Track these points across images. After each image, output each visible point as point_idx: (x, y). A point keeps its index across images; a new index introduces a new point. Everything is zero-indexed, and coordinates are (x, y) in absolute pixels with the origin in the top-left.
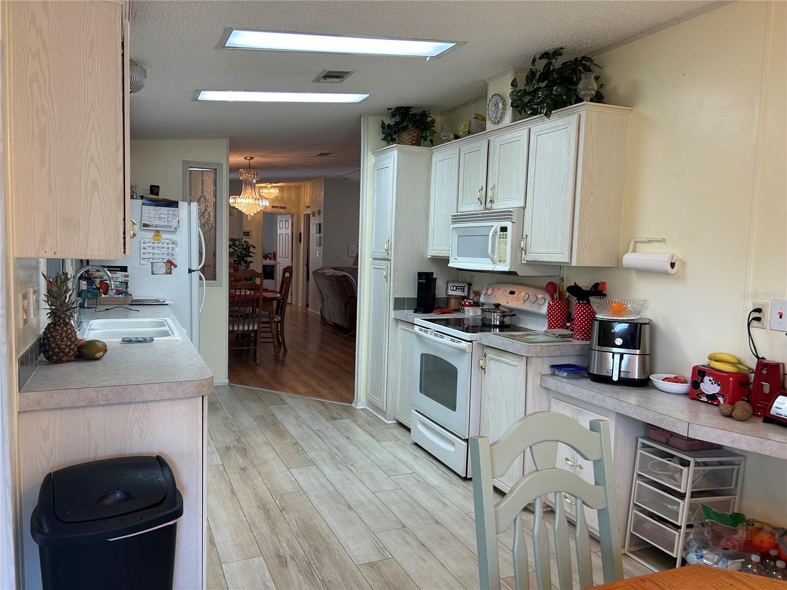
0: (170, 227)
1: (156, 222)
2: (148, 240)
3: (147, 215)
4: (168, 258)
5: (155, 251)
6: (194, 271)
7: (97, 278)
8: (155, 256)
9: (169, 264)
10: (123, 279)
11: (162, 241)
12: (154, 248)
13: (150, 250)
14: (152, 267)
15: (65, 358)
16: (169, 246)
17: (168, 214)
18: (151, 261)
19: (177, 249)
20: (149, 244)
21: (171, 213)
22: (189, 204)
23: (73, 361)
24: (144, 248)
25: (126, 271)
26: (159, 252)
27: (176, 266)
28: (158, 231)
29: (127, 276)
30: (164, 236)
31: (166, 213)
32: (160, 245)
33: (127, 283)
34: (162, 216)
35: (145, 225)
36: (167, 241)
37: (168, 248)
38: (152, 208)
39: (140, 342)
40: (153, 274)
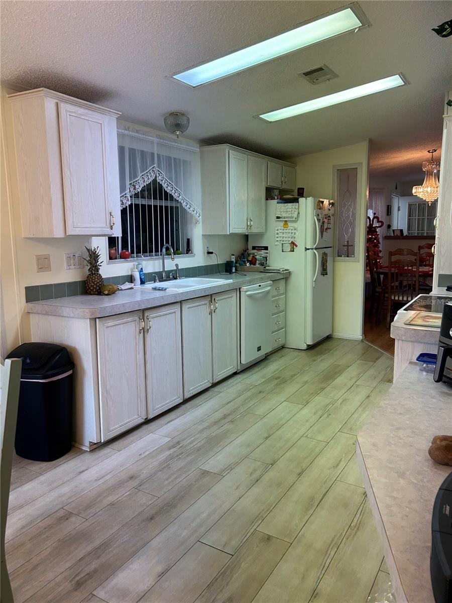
0: (293, 217)
1: (284, 215)
2: (280, 228)
3: (279, 210)
4: (292, 240)
5: (284, 235)
6: (309, 249)
7: (251, 254)
8: (284, 239)
9: (293, 244)
10: (265, 255)
11: (289, 228)
12: (283, 233)
13: (281, 235)
14: (282, 247)
15: (92, 293)
16: (293, 231)
17: (292, 208)
18: (282, 242)
19: (297, 233)
20: (281, 231)
21: (293, 207)
22: (306, 199)
23: (96, 294)
24: (277, 234)
25: (267, 250)
26: (286, 236)
27: (296, 246)
28: (286, 221)
29: (267, 253)
30: (290, 224)
31: (291, 207)
32: (287, 231)
33: (266, 258)
34: (288, 210)
35: (278, 218)
36: (292, 228)
37: (292, 233)
38: (283, 205)
39: (159, 290)
40: (283, 251)
